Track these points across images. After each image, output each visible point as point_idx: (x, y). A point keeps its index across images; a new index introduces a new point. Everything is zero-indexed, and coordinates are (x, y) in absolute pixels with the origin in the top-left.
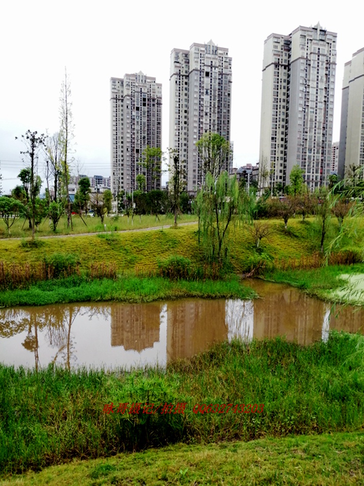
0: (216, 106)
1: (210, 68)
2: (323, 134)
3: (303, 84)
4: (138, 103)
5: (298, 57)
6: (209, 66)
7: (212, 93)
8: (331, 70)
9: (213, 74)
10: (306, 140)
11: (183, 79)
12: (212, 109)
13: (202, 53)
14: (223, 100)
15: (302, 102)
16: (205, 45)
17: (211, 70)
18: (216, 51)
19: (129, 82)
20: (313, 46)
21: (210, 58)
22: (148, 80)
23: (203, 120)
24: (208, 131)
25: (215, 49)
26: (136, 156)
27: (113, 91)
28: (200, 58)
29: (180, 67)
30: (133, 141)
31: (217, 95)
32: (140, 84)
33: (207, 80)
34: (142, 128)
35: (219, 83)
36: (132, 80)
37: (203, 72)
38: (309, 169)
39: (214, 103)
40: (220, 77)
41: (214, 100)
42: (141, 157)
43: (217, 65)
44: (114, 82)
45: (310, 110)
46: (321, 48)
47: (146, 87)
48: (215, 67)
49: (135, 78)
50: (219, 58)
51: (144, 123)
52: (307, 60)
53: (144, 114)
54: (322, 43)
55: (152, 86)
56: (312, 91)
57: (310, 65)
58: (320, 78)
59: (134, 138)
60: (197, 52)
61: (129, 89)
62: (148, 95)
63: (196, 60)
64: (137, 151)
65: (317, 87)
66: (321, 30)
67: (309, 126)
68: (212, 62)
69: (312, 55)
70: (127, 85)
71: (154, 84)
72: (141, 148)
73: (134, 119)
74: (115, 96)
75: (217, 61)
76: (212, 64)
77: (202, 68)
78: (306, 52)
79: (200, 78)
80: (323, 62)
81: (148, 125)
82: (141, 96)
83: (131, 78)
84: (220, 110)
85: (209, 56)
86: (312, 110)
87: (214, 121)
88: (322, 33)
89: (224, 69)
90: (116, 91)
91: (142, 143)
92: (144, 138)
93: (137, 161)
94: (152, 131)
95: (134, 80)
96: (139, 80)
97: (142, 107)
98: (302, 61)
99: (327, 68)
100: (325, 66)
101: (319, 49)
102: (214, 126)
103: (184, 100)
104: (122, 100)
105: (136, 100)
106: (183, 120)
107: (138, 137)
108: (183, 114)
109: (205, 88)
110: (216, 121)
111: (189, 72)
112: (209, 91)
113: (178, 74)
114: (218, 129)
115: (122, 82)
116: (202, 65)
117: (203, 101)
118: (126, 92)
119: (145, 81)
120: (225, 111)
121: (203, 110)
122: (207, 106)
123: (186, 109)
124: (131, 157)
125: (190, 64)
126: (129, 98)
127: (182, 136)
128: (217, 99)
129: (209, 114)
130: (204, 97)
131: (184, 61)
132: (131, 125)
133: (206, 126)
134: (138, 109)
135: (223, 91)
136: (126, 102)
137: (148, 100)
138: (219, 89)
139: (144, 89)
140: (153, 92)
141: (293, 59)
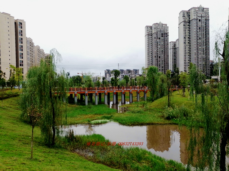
0: (204, 34)
1: (201, 17)
4: (160, 36)
6: (200, 17)
7: (202, 28)
9: (202, 20)
11: (187, 23)
12: (202, 36)
13: (197, 11)
14: (207, 31)
16: (198, 7)
17: (201, 19)
18: (203, 10)
19: (155, 27)
21: (201, 13)
22: (164, 26)
23: (199, 41)
24: (201, 46)
25: (202, 9)
26: (159, 60)
27: (147, 31)
28: (196, 14)
29: (185, 18)
30: (157, 53)
31: (204, 29)
32: (160, 28)
33: (199, 23)
34: (161, 47)
35: (205, 24)
36: (157, 26)
37: (198, 20)
39: (203, 33)
40: (205, 21)
41: (203, 31)
42: (161, 60)
43: (204, 16)
44: (148, 28)
47: (163, 28)
49: (158, 25)
50: (205, 13)
51: (162, 45)
53: (162, 40)
55: (165, 28)
59: (158, 51)
60: (195, 11)
61: (155, 30)
62: (164, 32)
63: (194, 15)
64: (159, 57)
68: (201, 15)
70: (155, 28)
71: (166, 27)
72: (161, 55)
73: (158, 43)
74: (148, 34)
75: (204, 14)
76: (201, 16)
77: (197, 18)
79: (197, 22)
81: (164, 45)
82: (161, 33)
83: (156, 25)
84: (206, 36)
85: (200, 12)
87: (203, 41)
89: (207, 18)
90: (149, 31)
91: (162, 53)
92: (162, 51)
93: (159, 61)
94: (166, 48)
95: (158, 26)
96: (160, 26)
97: (161, 37)
102: (203, 44)
103: (187, 33)
104: (151, 35)
105: (158, 35)
106: (187, 42)
107: (159, 51)
108: (187, 39)
109: (199, 26)
110: (205, 42)
111: (190, 20)
112: (201, 28)
113: (185, 22)
114: (206, 45)
115: (151, 27)
116: (197, 16)
117: (198, 33)
118: (154, 32)
119: (162, 26)
120: (208, 36)
121: (198, 37)
122: (200, 35)
123: (189, 37)
124: (156, 60)
125: (190, 17)
126: (155, 34)
127: (187, 49)
128: (205, 31)
129: (201, 38)
130: (198, 31)
131: (187, 15)
132: (157, 46)
133: (200, 44)
134: (159, 38)
135: (207, 27)
136: (154, 36)
137: (164, 34)
138: (205, 27)
139: (162, 30)
140: (166, 31)
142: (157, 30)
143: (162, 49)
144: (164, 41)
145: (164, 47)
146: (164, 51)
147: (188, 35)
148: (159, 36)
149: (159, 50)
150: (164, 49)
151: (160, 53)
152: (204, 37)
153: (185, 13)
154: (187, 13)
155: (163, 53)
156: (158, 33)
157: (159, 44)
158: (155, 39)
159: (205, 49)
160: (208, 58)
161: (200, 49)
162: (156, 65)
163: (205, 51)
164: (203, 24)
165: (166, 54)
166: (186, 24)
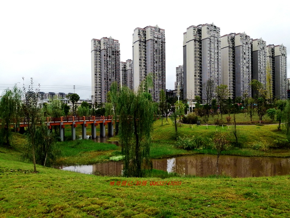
2: (218, 74)
3: (209, 50)
5: (206, 38)
6: (157, 38)
8: (219, 44)
9: (159, 42)
10: (211, 76)
13: (154, 31)
15: (209, 59)
16: (154, 27)
17: (158, 40)
19: (105, 42)
20: (212, 33)
21: (157, 34)
22: (115, 41)
23: (155, 65)
24: (157, 71)
25: (159, 30)
28: (153, 34)
32: (111, 44)
33: (156, 45)
35: (161, 47)
37: (154, 41)
38: (213, 90)
39: (160, 57)
42: (112, 83)
43: (160, 38)
44: (95, 41)
45: (212, 63)
46: (215, 34)
48: (160, 39)
49: (108, 40)
50: (161, 34)
51: (113, 64)
52: (210, 39)
53: (113, 59)
54: (215, 31)
56: (212, 54)
57: (211, 41)
58: (215, 48)
60: (151, 30)
61: (105, 46)
62: (115, 49)
63: (151, 34)
64: (110, 80)
65: (214, 52)
66: (214, 26)
67: (212, 70)
69: (212, 37)
72: (112, 78)
75: (160, 36)
78: (209, 35)
80: (216, 40)
81: (115, 66)
82: (111, 50)
83: (106, 40)
86: (213, 63)
88: (215, 27)
89: (163, 40)
90: (96, 46)
94: (117, 69)
96: (110, 41)
97: (112, 56)
98: (208, 39)
99: (217, 43)
100: (217, 42)
101: (214, 34)
102: (160, 68)
103: (143, 54)
104: (100, 52)
105: (109, 52)
106: (143, 64)
107: (110, 72)
108: (143, 61)
109: (155, 49)
110: (161, 66)
111: (145, 40)
112: (157, 50)
113: (140, 41)
114: (162, 70)
115: (99, 42)
116: (154, 37)
117: (154, 55)
118: (102, 47)
119: (113, 42)
120: (164, 60)
121: (154, 60)
122: (156, 58)
123: (144, 59)
124: (106, 83)
125: (147, 36)
126: (105, 50)
127: (143, 73)
128: (161, 55)
129: (157, 62)
130: (155, 53)
131: (143, 34)
132: (107, 66)
133: (156, 68)
134: (110, 56)
135: (163, 51)
136: (103, 53)
137: (115, 52)
138: (161, 50)
139: (113, 46)
140: (118, 48)
141: (203, 38)
142: (107, 46)
143: (113, 70)
144: (115, 60)
145: (115, 68)
146: (115, 73)
147: (143, 57)
148: (110, 54)
149: (109, 70)
150: (115, 71)
151: (111, 75)
152: (161, 61)
153: (141, 31)
154: (142, 31)
155: (115, 75)
156: (108, 50)
157: (110, 64)
158: (105, 57)
159: (161, 74)
160: (164, 85)
161: (156, 74)
162: (106, 89)
163: (161, 77)
164: (159, 46)
165: (117, 76)
166: (142, 44)
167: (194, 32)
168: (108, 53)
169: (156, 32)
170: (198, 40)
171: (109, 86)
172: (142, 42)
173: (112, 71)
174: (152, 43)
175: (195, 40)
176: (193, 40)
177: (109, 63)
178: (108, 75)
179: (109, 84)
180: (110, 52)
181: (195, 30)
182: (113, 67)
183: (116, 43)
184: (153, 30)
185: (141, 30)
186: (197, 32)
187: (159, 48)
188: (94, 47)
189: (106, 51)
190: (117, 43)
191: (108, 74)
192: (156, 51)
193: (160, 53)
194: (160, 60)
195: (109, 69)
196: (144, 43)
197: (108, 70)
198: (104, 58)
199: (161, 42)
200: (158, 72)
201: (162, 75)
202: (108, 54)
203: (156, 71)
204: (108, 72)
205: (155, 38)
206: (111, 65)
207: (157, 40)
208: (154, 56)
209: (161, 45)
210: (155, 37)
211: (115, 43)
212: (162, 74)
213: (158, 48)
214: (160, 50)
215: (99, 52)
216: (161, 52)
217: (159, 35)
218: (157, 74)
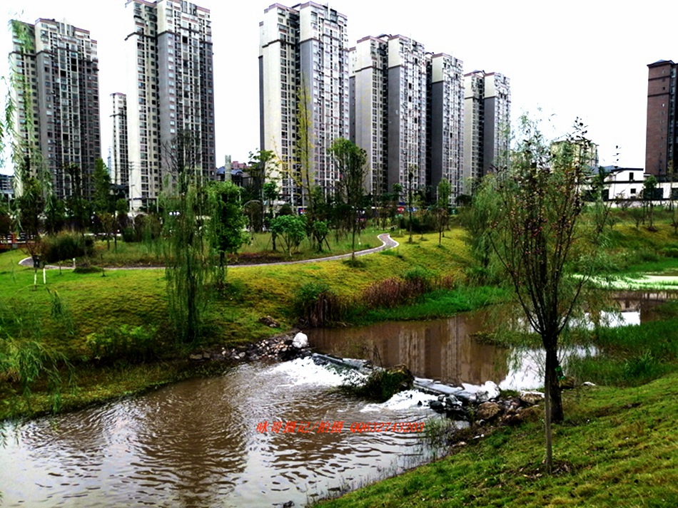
0: (199, 84)
1: (188, 32)
2: (340, 133)
3: (317, 71)
5: (310, 37)
6: (187, 29)
7: (193, 65)
8: (344, 57)
9: (192, 40)
10: (323, 138)
11: (147, 41)
12: (193, 87)
13: (177, 11)
14: (207, 76)
15: (316, 92)
17: (190, 36)
18: (195, 10)
19: (46, 32)
20: (325, 27)
21: (188, 19)
22: (77, 33)
23: (183, 102)
24: (190, 117)
25: (193, 8)
26: (63, 145)
27: (16, 40)
28: (174, 18)
29: (143, 24)
31: (199, 69)
32: (66, 38)
33: (185, 49)
34: (72, 103)
35: (201, 54)
36: (51, 29)
37: (180, 36)
38: (328, 173)
39: (196, 80)
40: (202, 46)
41: (196, 75)
42: (71, 146)
43: (198, 30)
44: (16, 27)
45: (326, 103)
46: (333, 30)
47: (75, 42)
48: (195, 32)
49: (55, 27)
50: (199, 21)
52: (320, 43)
53: (74, 83)
54: (333, 24)
55: (84, 43)
56: (327, 80)
57: (323, 49)
58: (333, 66)
59: (59, 117)
60: (170, 8)
61: (47, 43)
62: (79, 54)
64: (66, 137)
65: (332, 76)
66: (331, 10)
67: (325, 122)
68: (190, 24)
69: (325, 37)
70: (44, 35)
71: (88, 40)
72: (71, 132)
73: (58, 89)
74: (19, 50)
75: (197, 25)
76: (190, 28)
77: (178, 31)
78: (318, 32)
79: (176, 44)
80: (336, 47)
81: (81, 99)
82: (68, 55)
83: (50, 26)
84: (203, 90)
85: (186, 16)
86: (328, 103)
87: (197, 103)
88: (334, 13)
89: (206, 36)
90: (21, 42)
91: (73, 125)
92: (75, 118)
93: (66, 152)
94: (87, 108)
95: (55, 30)
96: (64, 30)
97: (71, 71)
98: (315, 43)
99: (340, 54)
100: (338, 51)
101: (331, 31)
102: (197, 111)
103: (150, 70)
104: (33, 58)
105: (59, 61)
106: (150, 98)
107: (65, 116)
108: (149, 90)
109: (182, 58)
110: (200, 106)
111: (156, 33)
112: (188, 63)
113: (141, 34)
114: (202, 115)
115: (31, 30)
116: (177, 26)
117: (181, 76)
118: (40, 46)
119: (73, 33)
120: (210, 91)
121: (181, 88)
122: (186, 83)
123: (154, 83)
124: (55, 146)
125: (158, 23)
126: (47, 55)
127: (150, 121)
128: (200, 75)
129: (189, 94)
130: (182, 70)
131: (148, 16)
132: (54, 98)
133: (186, 111)
134: (63, 74)
135: (206, 65)
136: (44, 61)
137: (80, 62)
138: (201, 62)
139: (73, 46)
140: (87, 52)
141: (302, 38)
142: (54, 43)
143: (75, 111)
144: (80, 85)
145: (81, 106)
146: (81, 120)
147: (150, 79)
148: (63, 67)
149: (61, 111)
150: (81, 113)
151: (68, 124)
152: (199, 92)
153: (142, 7)
154: (147, 9)
155: (79, 124)
156: (57, 56)
157: (64, 94)
158: (47, 74)
159: (200, 127)
160: (209, 155)
161: (187, 125)
162: (55, 163)
163: (200, 134)
164: (195, 52)
165: (88, 129)
166: (145, 43)
167: (281, 20)
168: (59, 65)
169: (186, 13)
170: (290, 42)
171: (63, 153)
172: (148, 37)
173: (73, 113)
174: (174, 42)
175: (283, 43)
176: (278, 40)
177: (61, 90)
178: (59, 124)
179: (63, 150)
180: (63, 60)
181: (284, 16)
182: (75, 103)
183: (82, 37)
184: (175, 7)
185: (144, 5)
186: (289, 22)
187: (195, 57)
188: (15, 43)
189: (52, 58)
190: (85, 39)
191: (58, 121)
192: (185, 64)
193: (196, 71)
194: (196, 90)
195: (61, 108)
196: (152, 41)
197: (58, 110)
198: (47, 78)
199: (201, 43)
200: (192, 121)
201: (203, 130)
202: (57, 67)
203: (187, 117)
204: (58, 115)
205: (182, 31)
206: (68, 97)
207: (186, 34)
208: (179, 78)
209: (201, 48)
210: (180, 28)
211: (81, 39)
212: (202, 126)
213: (191, 56)
214: (196, 63)
215: (31, 59)
216: (201, 69)
217: (193, 24)
218: (190, 126)
